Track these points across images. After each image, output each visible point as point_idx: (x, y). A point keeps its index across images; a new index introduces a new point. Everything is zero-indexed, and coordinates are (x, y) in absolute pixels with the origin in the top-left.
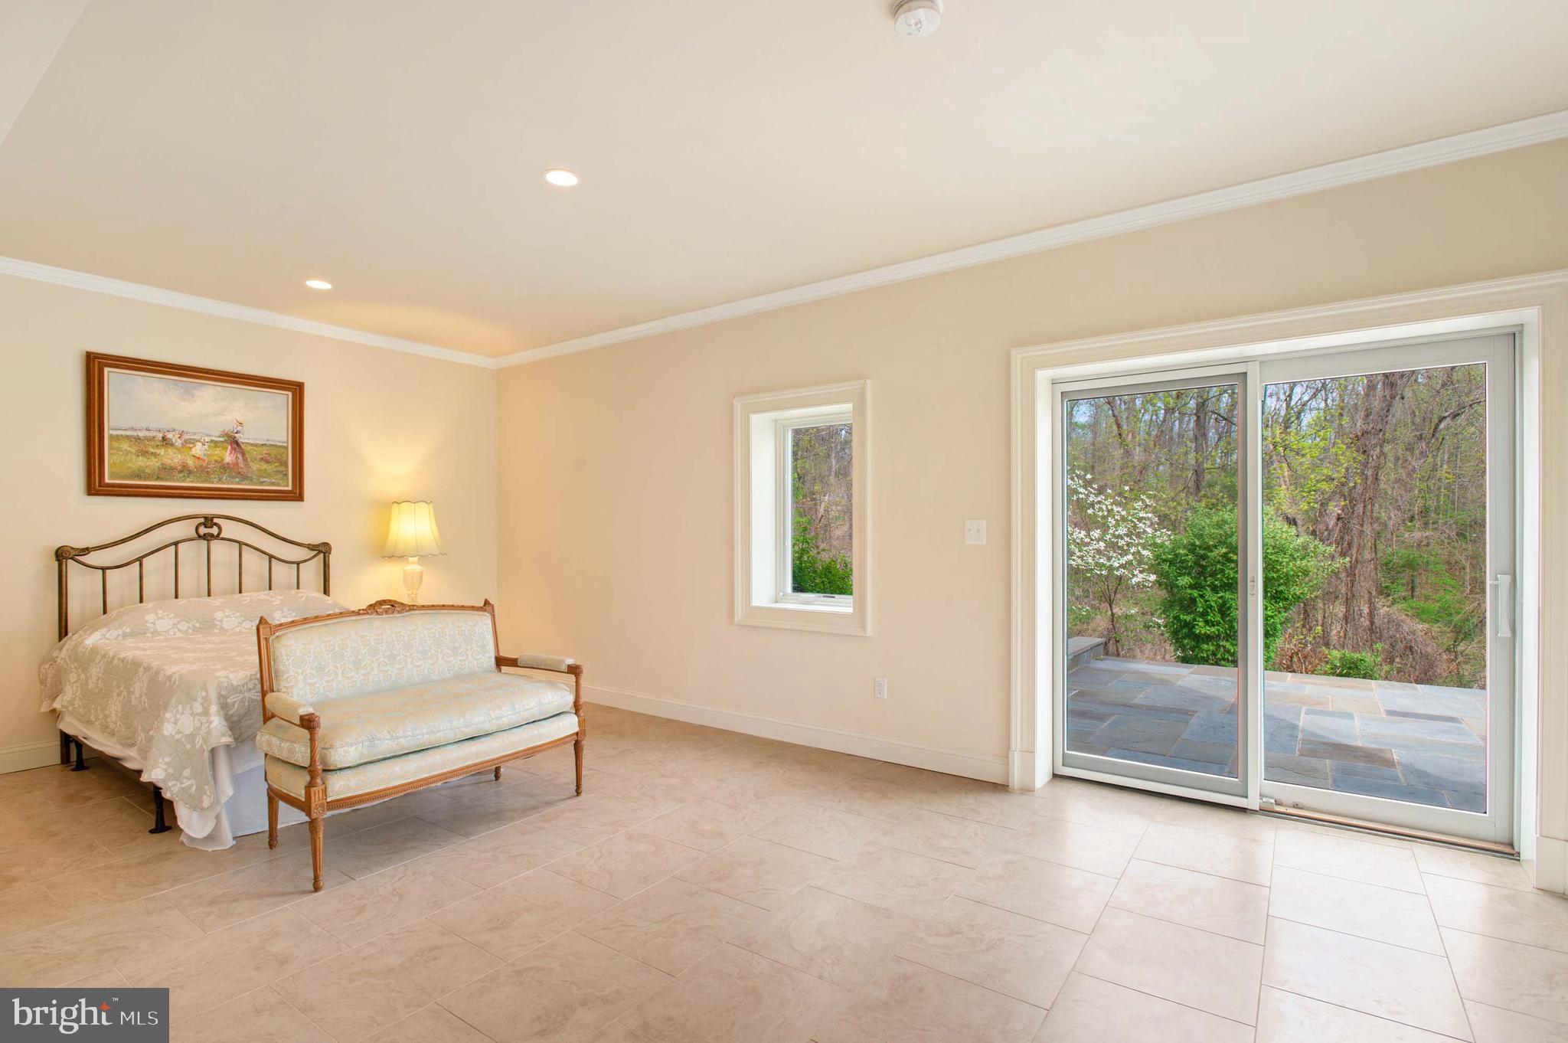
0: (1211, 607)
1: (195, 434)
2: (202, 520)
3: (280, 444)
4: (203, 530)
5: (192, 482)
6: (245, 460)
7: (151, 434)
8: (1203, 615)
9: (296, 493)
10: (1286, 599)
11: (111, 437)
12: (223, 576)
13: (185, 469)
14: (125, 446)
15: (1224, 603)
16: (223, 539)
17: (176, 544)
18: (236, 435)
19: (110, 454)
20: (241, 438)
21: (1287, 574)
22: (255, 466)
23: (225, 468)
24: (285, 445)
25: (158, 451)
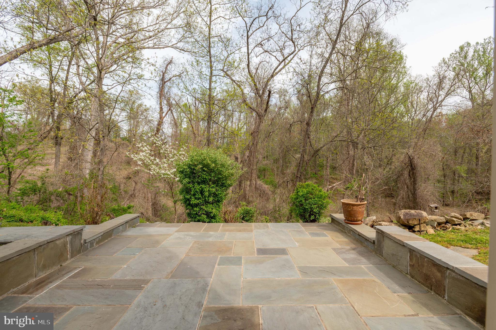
0: (197, 192)
8: (194, 195)
10: (225, 186)
15: (202, 189)
21: (225, 176)
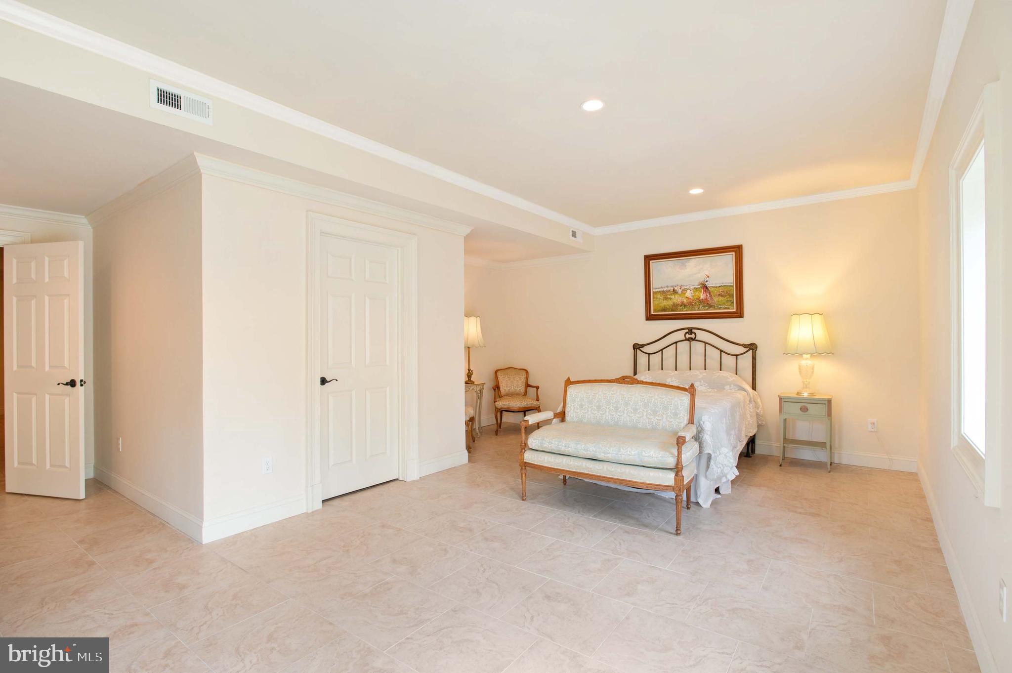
1: (687, 286)
2: (687, 331)
3: (730, 284)
4: (688, 336)
5: (686, 311)
6: (711, 296)
7: (669, 289)
9: (738, 313)
11: (654, 292)
12: (698, 360)
13: (683, 305)
14: (659, 296)
16: (697, 340)
17: (676, 343)
18: (707, 283)
19: (654, 301)
20: (708, 284)
22: (716, 299)
23: (701, 302)
24: (732, 284)
25: (671, 297)
